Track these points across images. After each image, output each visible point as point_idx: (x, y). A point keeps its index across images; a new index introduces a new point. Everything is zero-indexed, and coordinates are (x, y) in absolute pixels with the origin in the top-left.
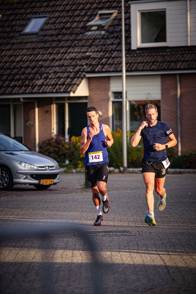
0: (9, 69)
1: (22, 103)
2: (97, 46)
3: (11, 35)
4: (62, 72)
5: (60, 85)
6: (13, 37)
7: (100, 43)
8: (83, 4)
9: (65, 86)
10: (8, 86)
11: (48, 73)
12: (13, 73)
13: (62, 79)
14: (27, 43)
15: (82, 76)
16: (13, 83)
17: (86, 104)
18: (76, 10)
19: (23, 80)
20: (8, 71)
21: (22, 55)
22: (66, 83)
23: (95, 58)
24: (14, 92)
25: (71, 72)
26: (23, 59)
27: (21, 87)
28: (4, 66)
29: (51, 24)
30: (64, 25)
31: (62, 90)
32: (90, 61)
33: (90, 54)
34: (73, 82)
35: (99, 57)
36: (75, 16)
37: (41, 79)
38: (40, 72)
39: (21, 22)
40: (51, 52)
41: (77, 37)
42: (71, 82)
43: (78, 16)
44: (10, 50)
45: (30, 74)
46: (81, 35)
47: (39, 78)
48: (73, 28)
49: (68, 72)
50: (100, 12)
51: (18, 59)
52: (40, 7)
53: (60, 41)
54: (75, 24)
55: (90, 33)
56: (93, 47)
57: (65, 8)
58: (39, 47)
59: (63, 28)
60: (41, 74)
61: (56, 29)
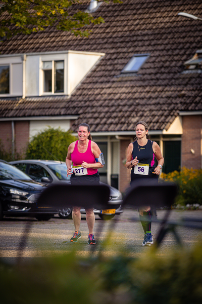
0: (107, 106)
1: (119, 141)
2: (192, 84)
3: (113, 73)
4: (157, 110)
5: (154, 123)
6: (114, 75)
7: (196, 82)
8: (183, 43)
9: (158, 124)
10: (105, 123)
11: (144, 111)
12: (111, 110)
13: (157, 118)
14: (126, 81)
15: (176, 114)
16: (110, 121)
17: (179, 142)
18: (175, 49)
19: (119, 117)
20: (106, 109)
21: (120, 93)
22: (160, 121)
23: (189, 97)
24: (110, 129)
25: (165, 110)
26: (122, 97)
27: (117, 124)
28: (103, 103)
29: (150, 63)
30: (163, 64)
31: (155, 128)
32: (185, 100)
33: (186, 92)
34: (167, 120)
35: (193, 95)
36: (174, 55)
37: (137, 116)
38: (136, 110)
39: (123, 61)
40: (149, 90)
41: (174, 75)
42: (165, 120)
43: (177, 55)
44: (109, 88)
45: (126, 111)
46: (178, 74)
47: (135, 115)
48: (172, 67)
49: (162, 110)
50: (198, 51)
51: (117, 97)
52: (142, 46)
53: (158, 79)
54: (174, 63)
55: (187, 72)
56: (189, 86)
57: (166, 47)
58: (138, 85)
59: (162, 67)
60: (137, 112)
61: (155, 68)
